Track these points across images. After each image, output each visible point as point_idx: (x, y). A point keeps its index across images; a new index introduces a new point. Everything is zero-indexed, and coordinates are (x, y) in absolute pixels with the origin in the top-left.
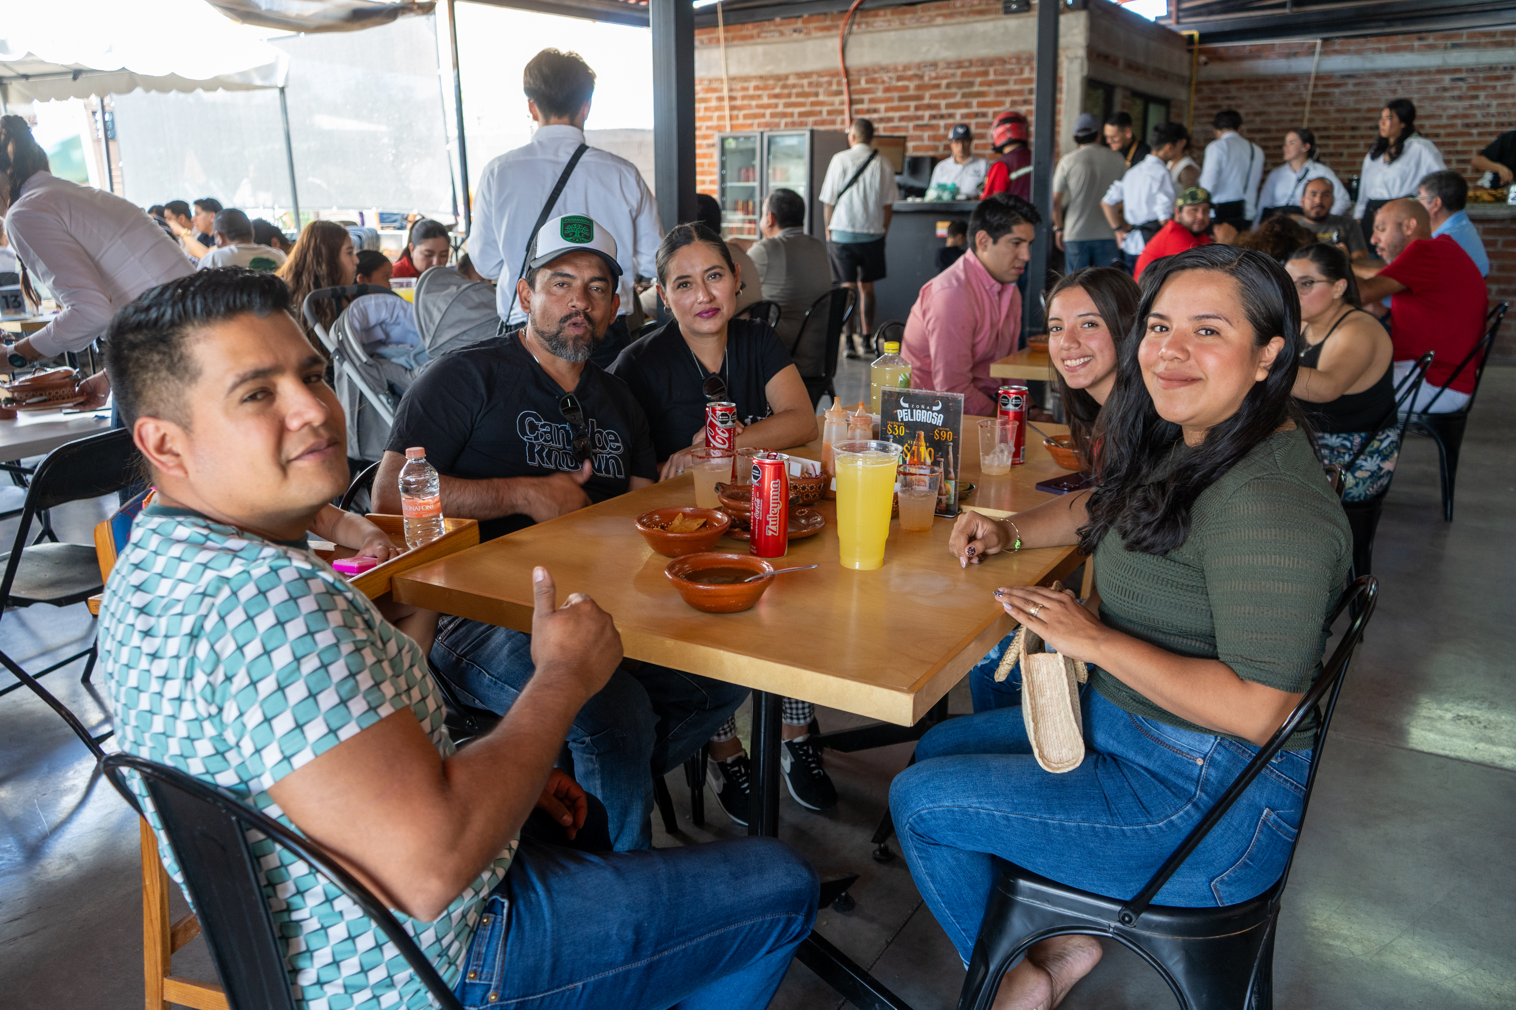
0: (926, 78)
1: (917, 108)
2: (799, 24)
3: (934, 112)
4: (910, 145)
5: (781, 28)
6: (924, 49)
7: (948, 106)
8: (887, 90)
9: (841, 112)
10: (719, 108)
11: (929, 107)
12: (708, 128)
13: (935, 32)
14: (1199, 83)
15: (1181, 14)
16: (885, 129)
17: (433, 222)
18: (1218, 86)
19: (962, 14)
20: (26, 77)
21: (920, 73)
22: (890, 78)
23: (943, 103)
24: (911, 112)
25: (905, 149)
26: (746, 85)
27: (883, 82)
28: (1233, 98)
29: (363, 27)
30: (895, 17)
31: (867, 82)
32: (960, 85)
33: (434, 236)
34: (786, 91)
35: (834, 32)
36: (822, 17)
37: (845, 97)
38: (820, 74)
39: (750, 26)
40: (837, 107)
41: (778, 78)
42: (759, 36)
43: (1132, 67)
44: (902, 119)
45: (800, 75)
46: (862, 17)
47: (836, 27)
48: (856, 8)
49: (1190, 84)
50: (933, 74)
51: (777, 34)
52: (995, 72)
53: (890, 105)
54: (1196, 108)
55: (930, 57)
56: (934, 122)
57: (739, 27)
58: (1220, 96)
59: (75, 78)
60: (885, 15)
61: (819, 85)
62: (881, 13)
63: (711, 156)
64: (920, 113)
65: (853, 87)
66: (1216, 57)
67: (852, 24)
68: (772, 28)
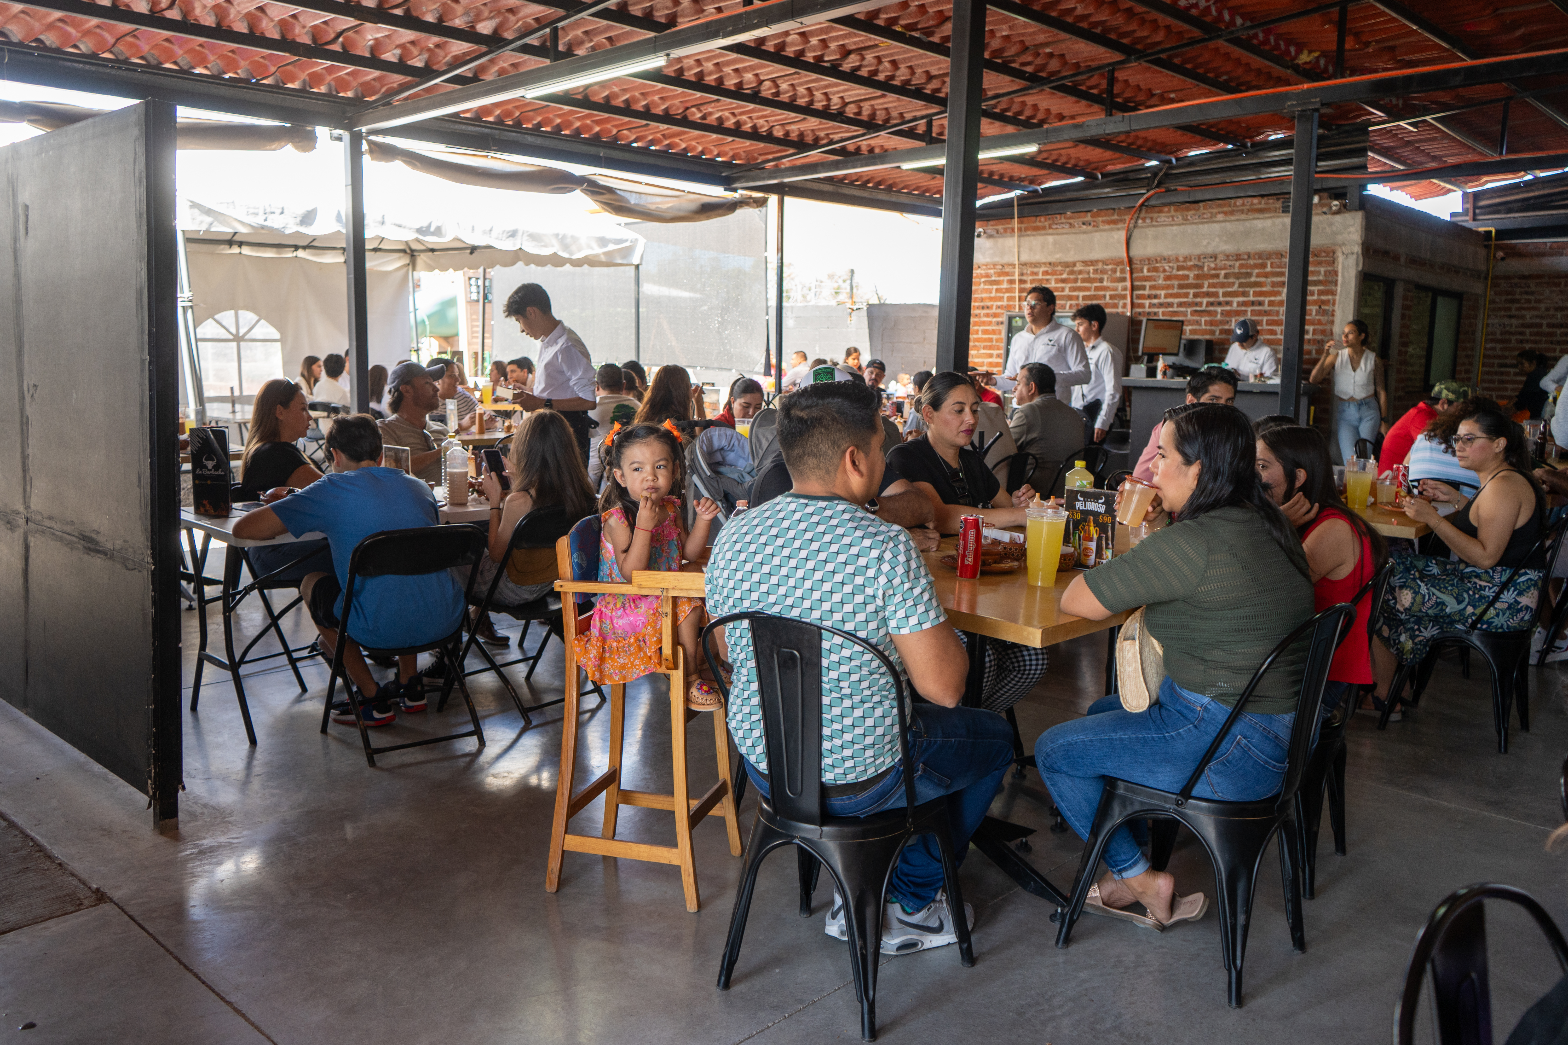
0: (1206, 269)
1: (1196, 295)
2: (1088, 218)
3: (1211, 300)
4: (1187, 328)
5: (1072, 221)
6: (1205, 243)
7: (1225, 294)
8: (1167, 278)
9: (1124, 297)
10: (1008, 290)
11: (1208, 294)
12: (998, 307)
13: (1216, 227)
14: (1495, 278)
15: (1477, 211)
16: (1164, 314)
17: (751, 381)
18: (1516, 281)
19: (1242, 212)
20: (433, 250)
21: (1200, 264)
22: (1172, 268)
23: (1221, 291)
24: (1190, 299)
25: (1182, 331)
26: (1035, 270)
27: (1165, 271)
28: (1533, 293)
29: (708, 218)
30: (1178, 213)
31: (1149, 271)
32: (1238, 276)
33: (752, 392)
34: (1072, 277)
35: (1120, 225)
36: (1110, 212)
37: (1128, 284)
38: (1105, 262)
39: (1043, 219)
40: (1120, 292)
41: (1066, 265)
42: (1050, 228)
43: (1414, 261)
44: (1180, 305)
45: (1085, 263)
46: (1147, 212)
47: (1124, 221)
48: (1142, 205)
49: (1486, 278)
50: (1213, 265)
51: (1068, 226)
52: (1272, 264)
53: (1170, 291)
54: (1492, 302)
55: (1210, 250)
56: (1211, 308)
57: (1033, 219)
58: (1518, 290)
59: (471, 253)
60: (1169, 211)
61: (1103, 272)
62: (1166, 209)
63: (1000, 333)
64: (1198, 300)
65: (1135, 275)
66: (1514, 253)
67: (1138, 218)
68: (1063, 220)
